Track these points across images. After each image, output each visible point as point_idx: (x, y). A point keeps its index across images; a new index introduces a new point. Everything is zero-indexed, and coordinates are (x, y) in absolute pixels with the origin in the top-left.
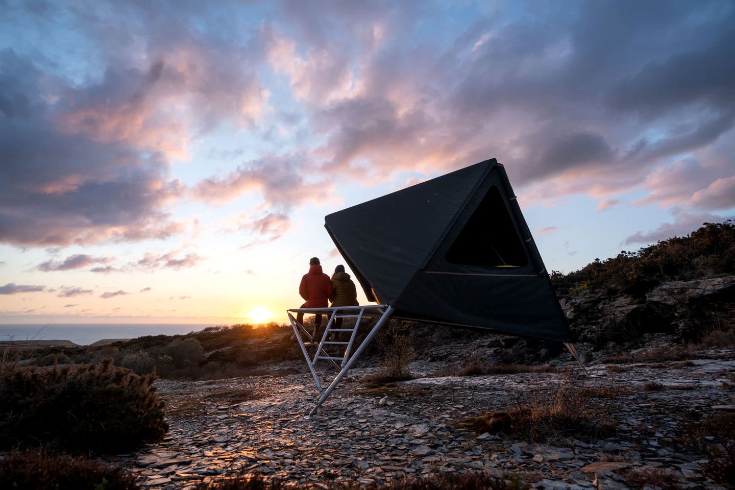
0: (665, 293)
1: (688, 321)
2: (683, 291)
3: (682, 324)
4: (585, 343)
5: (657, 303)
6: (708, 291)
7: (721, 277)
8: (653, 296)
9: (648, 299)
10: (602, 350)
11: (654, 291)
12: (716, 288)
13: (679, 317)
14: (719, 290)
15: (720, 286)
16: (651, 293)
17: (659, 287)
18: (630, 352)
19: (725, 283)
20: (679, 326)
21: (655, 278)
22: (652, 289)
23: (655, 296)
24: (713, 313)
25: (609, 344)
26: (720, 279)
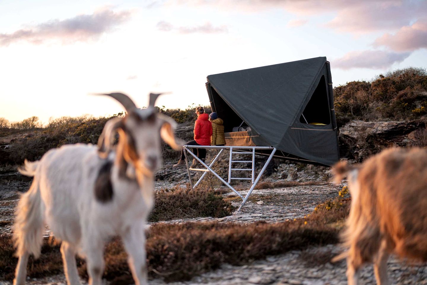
0: (352, 129)
1: (365, 151)
2: (364, 129)
3: (361, 153)
4: (291, 165)
5: (346, 136)
6: (379, 131)
7: (386, 121)
8: (344, 130)
9: (341, 132)
10: (303, 170)
11: (345, 127)
12: (384, 130)
13: (359, 147)
14: (385, 131)
15: (386, 128)
16: (343, 129)
17: (349, 124)
18: (325, 172)
19: (389, 126)
20: (359, 154)
21: (347, 117)
22: (344, 124)
23: (346, 131)
24: (379, 146)
25: (309, 165)
26: (386, 123)
